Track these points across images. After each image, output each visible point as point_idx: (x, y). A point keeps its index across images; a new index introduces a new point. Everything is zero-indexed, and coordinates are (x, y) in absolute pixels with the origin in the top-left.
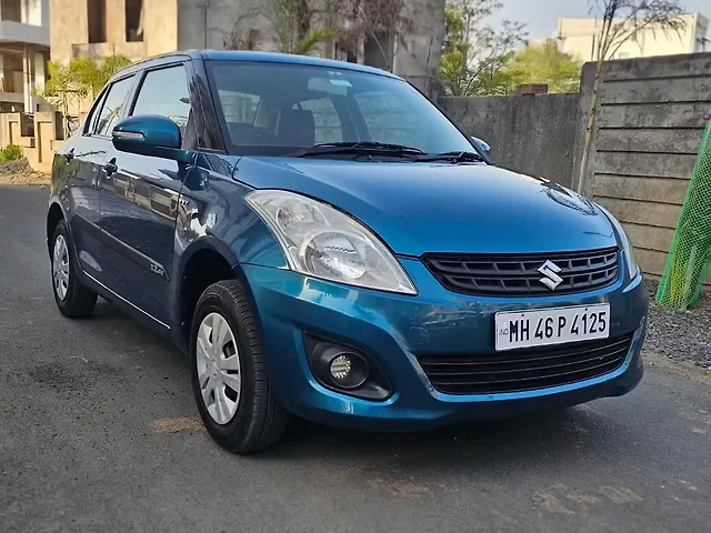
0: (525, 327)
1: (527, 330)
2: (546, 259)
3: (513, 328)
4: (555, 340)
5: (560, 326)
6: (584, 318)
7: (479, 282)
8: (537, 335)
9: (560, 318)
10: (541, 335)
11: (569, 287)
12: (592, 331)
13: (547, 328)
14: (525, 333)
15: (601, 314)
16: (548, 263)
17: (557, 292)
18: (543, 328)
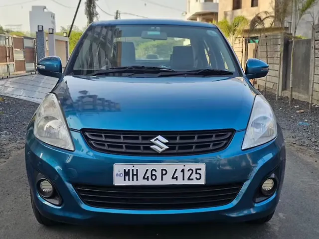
0: (135, 173)
1: (137, 175)
2: (158, 135)
3: (126, 173)
4: (158, 182)
5: (162, 175)
6: (183, 171)
7: (109, 146)
8: (144, 178)
9: (162, 170)
10: (147, 179)
11: (175, 151)
12: (189, 179)
13: (152, 175)
14: (135, 177)
15: (197, 170)
16: (159, 137)
17: (163, 154)
18: (149, 174)
